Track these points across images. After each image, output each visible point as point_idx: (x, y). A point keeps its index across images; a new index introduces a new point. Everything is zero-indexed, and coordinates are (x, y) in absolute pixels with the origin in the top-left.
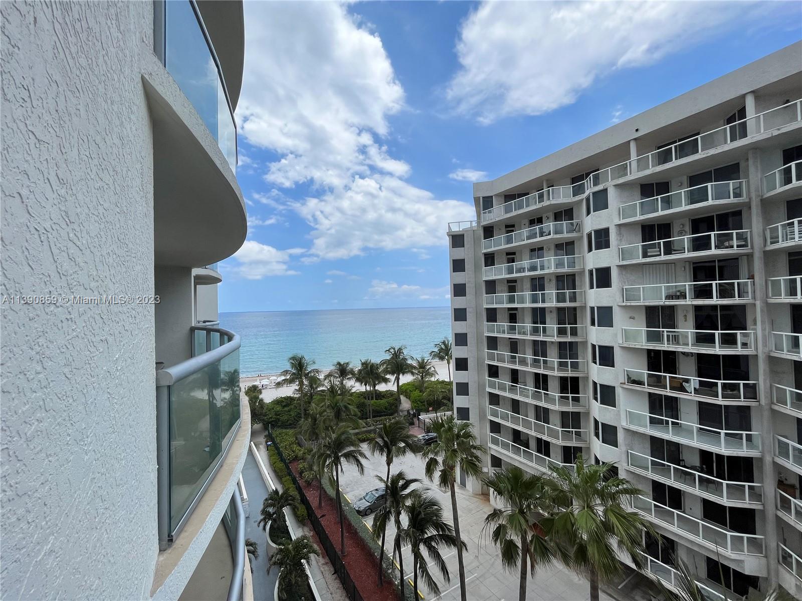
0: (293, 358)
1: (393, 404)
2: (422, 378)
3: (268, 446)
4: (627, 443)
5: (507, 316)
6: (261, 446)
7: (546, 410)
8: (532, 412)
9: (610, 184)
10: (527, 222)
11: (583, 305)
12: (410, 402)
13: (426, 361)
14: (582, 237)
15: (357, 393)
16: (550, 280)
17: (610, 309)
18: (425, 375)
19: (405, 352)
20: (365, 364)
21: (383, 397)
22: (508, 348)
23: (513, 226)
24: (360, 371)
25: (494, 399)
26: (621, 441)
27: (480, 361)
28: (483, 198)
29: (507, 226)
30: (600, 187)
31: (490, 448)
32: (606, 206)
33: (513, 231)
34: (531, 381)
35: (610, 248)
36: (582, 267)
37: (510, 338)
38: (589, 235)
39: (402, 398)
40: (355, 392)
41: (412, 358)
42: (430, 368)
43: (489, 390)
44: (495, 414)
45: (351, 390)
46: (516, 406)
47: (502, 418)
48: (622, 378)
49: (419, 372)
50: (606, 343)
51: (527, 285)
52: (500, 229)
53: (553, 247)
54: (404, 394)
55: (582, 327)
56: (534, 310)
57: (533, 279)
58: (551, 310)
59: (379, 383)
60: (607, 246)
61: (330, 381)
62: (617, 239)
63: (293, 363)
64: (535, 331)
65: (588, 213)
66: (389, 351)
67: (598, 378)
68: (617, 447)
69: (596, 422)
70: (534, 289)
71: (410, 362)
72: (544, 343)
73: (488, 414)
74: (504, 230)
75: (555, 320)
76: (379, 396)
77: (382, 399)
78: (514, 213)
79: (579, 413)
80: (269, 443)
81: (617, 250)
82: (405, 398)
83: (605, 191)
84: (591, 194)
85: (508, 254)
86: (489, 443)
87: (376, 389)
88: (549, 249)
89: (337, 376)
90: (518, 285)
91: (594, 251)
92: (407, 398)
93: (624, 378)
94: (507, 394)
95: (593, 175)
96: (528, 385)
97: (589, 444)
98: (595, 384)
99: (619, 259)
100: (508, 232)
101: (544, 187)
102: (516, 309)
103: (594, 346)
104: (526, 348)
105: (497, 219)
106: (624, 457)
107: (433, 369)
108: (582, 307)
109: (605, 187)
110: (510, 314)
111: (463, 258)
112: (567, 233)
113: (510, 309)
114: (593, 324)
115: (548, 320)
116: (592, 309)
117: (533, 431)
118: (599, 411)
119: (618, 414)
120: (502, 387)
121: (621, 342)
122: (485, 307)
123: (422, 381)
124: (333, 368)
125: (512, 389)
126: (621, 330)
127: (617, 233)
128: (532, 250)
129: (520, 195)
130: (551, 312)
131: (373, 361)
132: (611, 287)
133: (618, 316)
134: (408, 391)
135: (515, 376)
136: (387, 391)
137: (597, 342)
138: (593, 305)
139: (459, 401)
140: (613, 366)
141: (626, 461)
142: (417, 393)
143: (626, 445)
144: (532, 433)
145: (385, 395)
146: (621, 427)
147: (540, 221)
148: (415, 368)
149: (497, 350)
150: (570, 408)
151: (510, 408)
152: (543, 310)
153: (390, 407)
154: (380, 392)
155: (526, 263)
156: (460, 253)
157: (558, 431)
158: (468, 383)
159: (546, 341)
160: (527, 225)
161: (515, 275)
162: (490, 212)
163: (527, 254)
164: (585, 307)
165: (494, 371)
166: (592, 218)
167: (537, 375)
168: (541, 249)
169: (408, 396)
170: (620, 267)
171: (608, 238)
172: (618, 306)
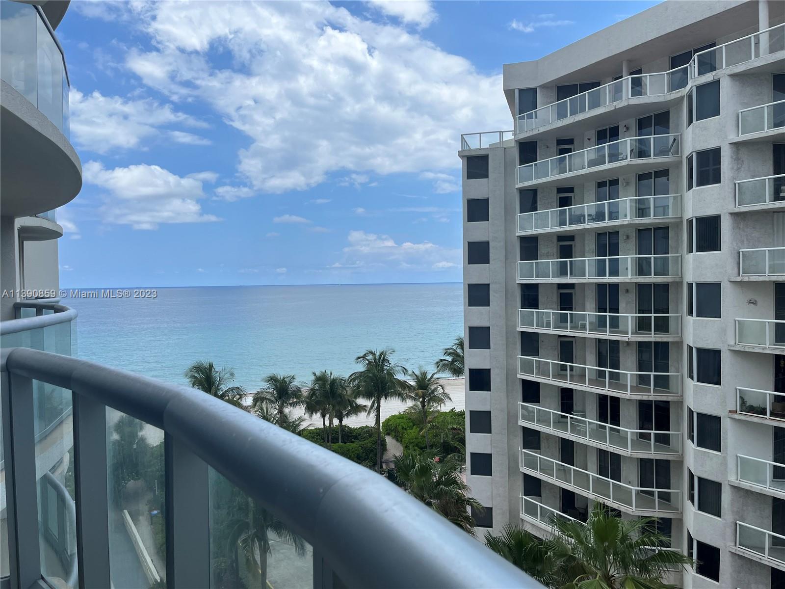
0: (198, 368)
1: (372, 451)
2: (423, 406)
3: (152, 517)
4: (735, 509)
5: (555, 298)
6: (141, 518)
7: (616, 458)
8: (593, 461)
9: (723, 73)
10: (592, 134)
11: (678, 280)
12: (401, 448)
13: (429, 376)
14: (681, 162)
15: (309, 430)
16: (628, 237)
17: (716, 287)
18: (429, 401)
19: (393, 360)
20: (321, 379)
21: (356, 437)
22: (557, 352)
23: (571, 141)
24: (313, 392)
25: (532, 439)
26: (726, 506)
27: (510, 374)
28: (520, 91)
29: (560, 142)
30: (708, 77)
31: (522, 520)
32: (716, 112)
33: (569, 150)
34: (592, 408)
35: (720, 183)
36: (679, 216)
37: (560, 336)
38: (690, 160)
39: (389, 440)
40: (304, 429)
41: (405, 371)
42: (436, 389)
43: (523, 423)
44: (531, 464)
45: (298, 425)
46: (567, 451)
47: (542, 470)
48: (733, 403)
49: (417, 395)
50: (709, 344)
51: (591, 244)
52: (548, 147)
53: (633, 180)
54: (393, 433)
55: (677, 316)
56: (601, 287)
57: (600, 235)
58: (627, 287)
59: (348, 415)
60: (717, 180)
61: (262, 409)
62: (732, 168)
63: (196, 377)
64: (601, 324)
65: (690, 121)
66: (364, 357)
67: (694, 402)
68: (720, 516)
69: (692, 476)
70: (601, 251)
71: (400, 377)
72: (615, 344)
73: (520, 465)
74: (554, 148)
75: (634, 305)
76: (348, 437)
77: (352, 442)
78: (569, 120)
79: (668, 462)
80: (155, 512)
81: (732, 186)
82: (394, 441)
83: (716, 84)
84: (694, 89)
85: (560, 190)
86: (521, 512)
87: (344, 423)
88: (628, 184)
89: (273, 399)
90: (577, 246)
91: (695, 188)
92: (397, 440)
93: (734, 403)
94: (550, 430)
95: (698, 56)
96: (587, 414)
97: (682, 513)
98: (691, 412)
99: (733, 203)
100: (562, 152)
101: (624, 73)
102: (571, 286)
103: (690, 349)
104: (587, 353)
105: (542, 130)
106: (729, 532)
107: (441, 391)
108: (677, 283)
109: (716, 78)
110: (561, 294)
111: (485, 197)
112: (655, 155)
113: (561, 286)
114: (690, 313)
115: (622, 305)
116: (690, 285)
117: (591, 492)
118: (695, 458)
119: (724, 463)
120: (543, 419)
121: (732, 343)
122: (518, 282)
123: (424, 413)
124: (264, 385)
125: (561, 422)
126: (733, 322)
127: (732, 157)
128: (601, 185)
129: (585, 87)
130: (627, 291)
131: (335, 375)
132: (720, 250)
133: (729, 298)
134: (400, 428)
135: (567, 399)
136: (362, 428)
137: (694, 342)
138: (690, 280)
139: (475, 443)
140: (719, 383)
141: (733, 538)
142: (413, 433)
143: (733, 512)
144: (591, 495)
145: (360, 435)
146: (727, 482)
147: (614, 133)
148: (410, 387)
149: (538, 355)
150: (652, 453)
151: (557, 453)
152: (615, 287)
153: (367, 455)
154: (351, 430)
155: (588, 207)
156: (480, 188)
157: (630, 491)
158: (490, 412)
159: (618, 341)
160: (593, 139)
161: (568, 228)
162: (530, 117)
163: (591, 190)
164: (682, 283)
165: (531, 392)
166: (693, 131)
167: (603, 399)
168: (615, 182)
169: (398, 438)
170: (735, 215)
171: (719, 166)
172: (730, 281)
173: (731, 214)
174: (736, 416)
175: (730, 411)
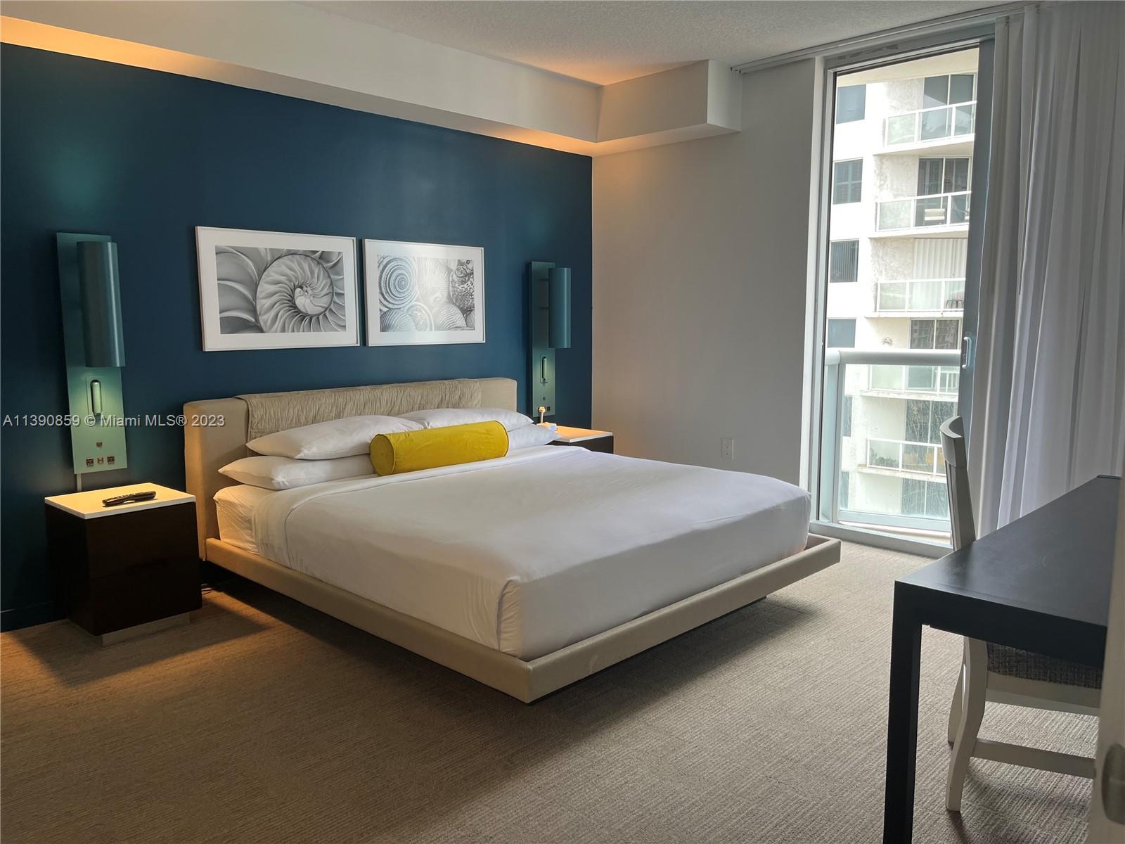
17: (850, 324)
32: (860, 115)
35: (860, 201)
48: (862, 456)
60: (857, 196)
81: (873, 206)
93: (864, 456)
99: (874, 226)
127: (875, 171)
132: (856, 281)
170: (875, 241)
171: (859, 181)
172: (866, 318)
173: (870, 238)
174: (865, 470)
175: (860, 465)
